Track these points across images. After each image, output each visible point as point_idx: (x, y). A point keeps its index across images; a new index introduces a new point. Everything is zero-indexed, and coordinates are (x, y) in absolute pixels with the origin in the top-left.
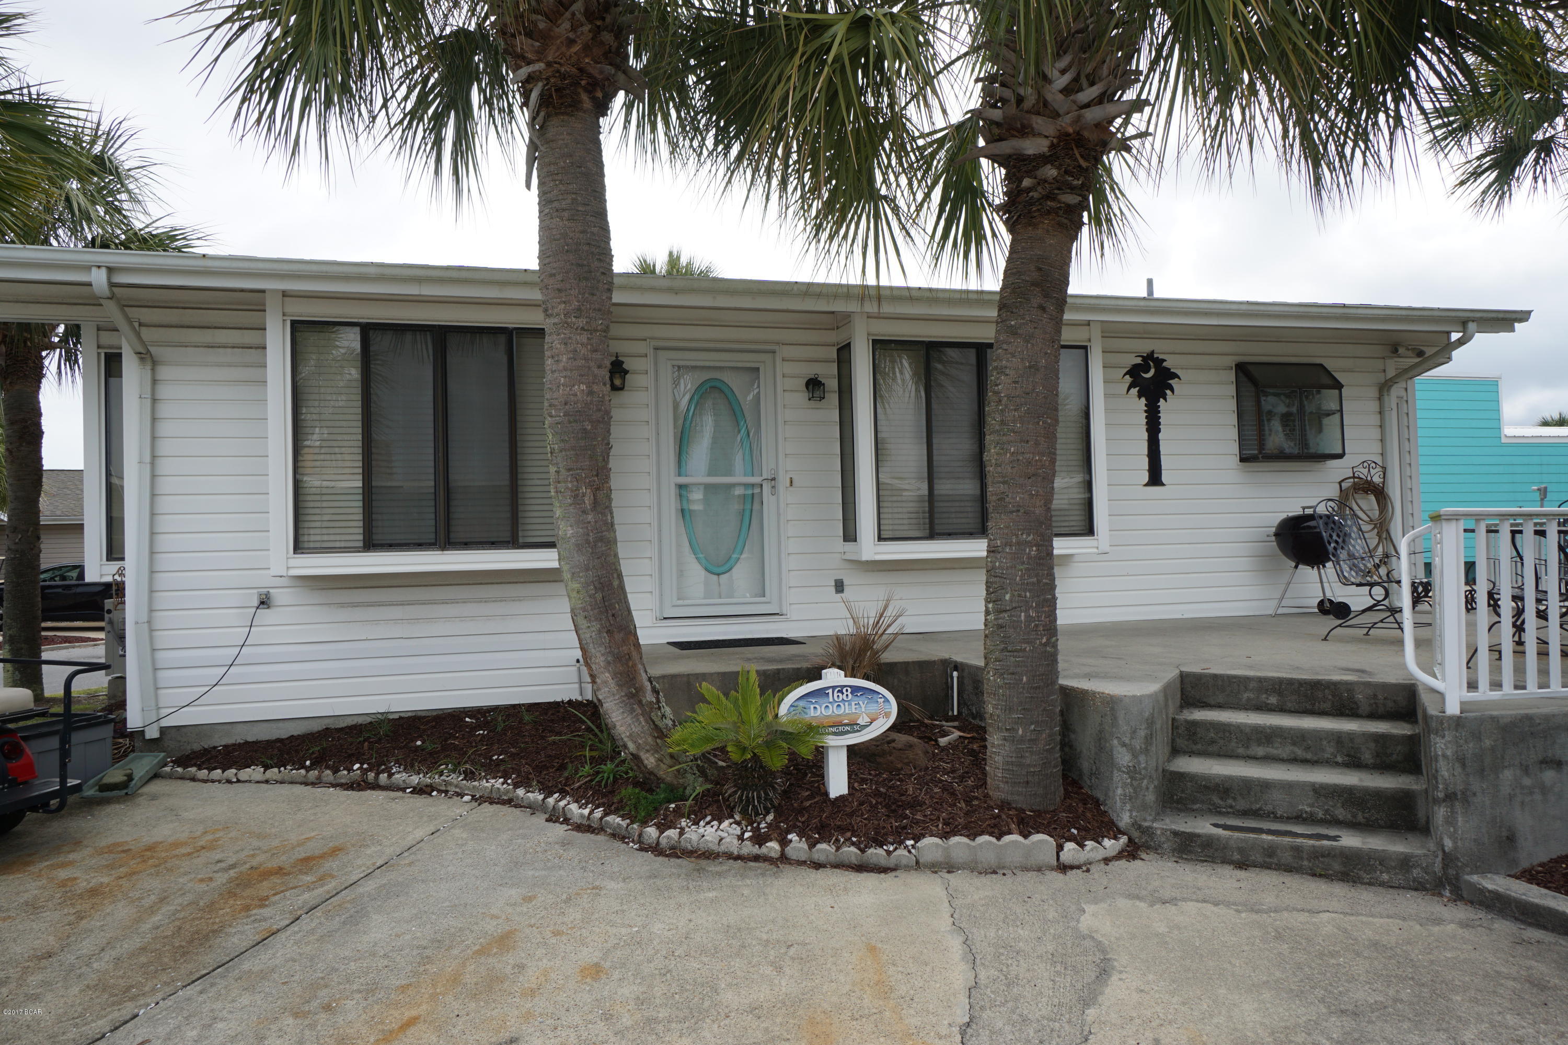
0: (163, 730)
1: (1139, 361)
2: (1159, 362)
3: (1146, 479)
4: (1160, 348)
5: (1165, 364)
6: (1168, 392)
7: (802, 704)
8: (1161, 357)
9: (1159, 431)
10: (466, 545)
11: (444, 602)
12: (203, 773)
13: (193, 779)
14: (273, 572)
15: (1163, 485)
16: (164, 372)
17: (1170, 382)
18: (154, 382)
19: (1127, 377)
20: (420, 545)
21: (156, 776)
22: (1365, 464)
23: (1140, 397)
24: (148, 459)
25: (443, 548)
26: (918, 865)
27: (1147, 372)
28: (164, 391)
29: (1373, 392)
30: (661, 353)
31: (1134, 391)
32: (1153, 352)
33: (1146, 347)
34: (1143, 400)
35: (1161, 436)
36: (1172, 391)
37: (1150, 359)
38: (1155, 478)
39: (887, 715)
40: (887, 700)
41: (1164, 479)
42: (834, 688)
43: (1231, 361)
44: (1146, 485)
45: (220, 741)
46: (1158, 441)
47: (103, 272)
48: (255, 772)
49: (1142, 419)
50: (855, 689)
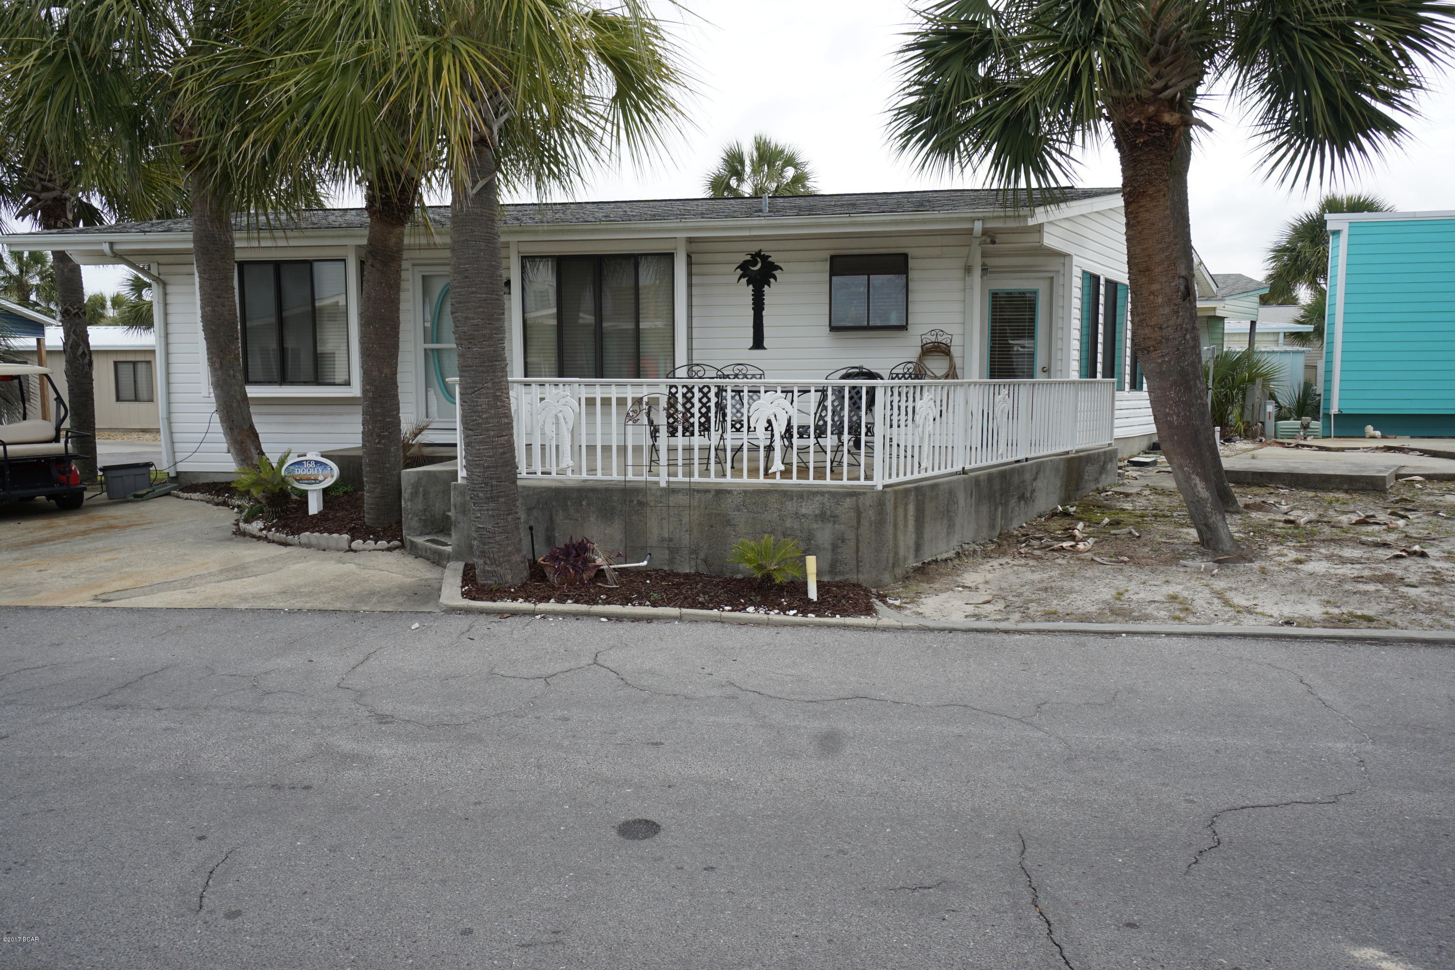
0: (178, 473)
1: (749, 258)
2: (765, 258)
3: (751, 344)
4: (766, 248)
5: (770, 259)
6: (772, 280)
7: (292, 467)
8: (767, 254)
9: (763, 309)
10: (292, 383)
11: (304, 414)
12: (181, 494)
13: (178, 497)
14: (203, 395)
15: (765, 348)
16: (170, 289)
17: (775, 272)
18: (165, 294)
19: (739, 270)
20: (270, 382)
21: (168, 494)
22: (933, 333)
23: (748, 285)
24: (163, 335)
25: (281, 384)
26: (300, 545)
27: (755, 265)
28: (171, 299)
29: (960, 273)
30: (416, 268)
31: (744, 280)
32: (760, 251)
33: (754, 247)
34: (751, 287)
35: (764, 313)
36: (775, 279)
37: (758, 256)
38: (758, 343)
39: (332, 476)
40: (331, 469)
41: (765, 345)
42: (306, 461)
43: (827, 255)
44: (751, 349)
45: (202, 480)
46: (762, 317)
47: (107, 244)
48: (196, 496)
49: (749, 300)
50: (317, 462)
